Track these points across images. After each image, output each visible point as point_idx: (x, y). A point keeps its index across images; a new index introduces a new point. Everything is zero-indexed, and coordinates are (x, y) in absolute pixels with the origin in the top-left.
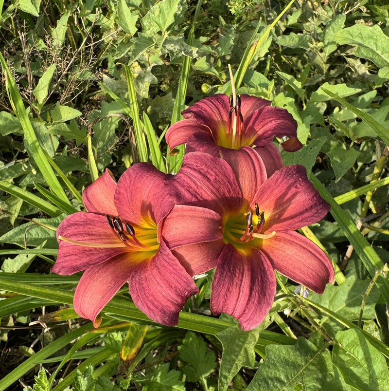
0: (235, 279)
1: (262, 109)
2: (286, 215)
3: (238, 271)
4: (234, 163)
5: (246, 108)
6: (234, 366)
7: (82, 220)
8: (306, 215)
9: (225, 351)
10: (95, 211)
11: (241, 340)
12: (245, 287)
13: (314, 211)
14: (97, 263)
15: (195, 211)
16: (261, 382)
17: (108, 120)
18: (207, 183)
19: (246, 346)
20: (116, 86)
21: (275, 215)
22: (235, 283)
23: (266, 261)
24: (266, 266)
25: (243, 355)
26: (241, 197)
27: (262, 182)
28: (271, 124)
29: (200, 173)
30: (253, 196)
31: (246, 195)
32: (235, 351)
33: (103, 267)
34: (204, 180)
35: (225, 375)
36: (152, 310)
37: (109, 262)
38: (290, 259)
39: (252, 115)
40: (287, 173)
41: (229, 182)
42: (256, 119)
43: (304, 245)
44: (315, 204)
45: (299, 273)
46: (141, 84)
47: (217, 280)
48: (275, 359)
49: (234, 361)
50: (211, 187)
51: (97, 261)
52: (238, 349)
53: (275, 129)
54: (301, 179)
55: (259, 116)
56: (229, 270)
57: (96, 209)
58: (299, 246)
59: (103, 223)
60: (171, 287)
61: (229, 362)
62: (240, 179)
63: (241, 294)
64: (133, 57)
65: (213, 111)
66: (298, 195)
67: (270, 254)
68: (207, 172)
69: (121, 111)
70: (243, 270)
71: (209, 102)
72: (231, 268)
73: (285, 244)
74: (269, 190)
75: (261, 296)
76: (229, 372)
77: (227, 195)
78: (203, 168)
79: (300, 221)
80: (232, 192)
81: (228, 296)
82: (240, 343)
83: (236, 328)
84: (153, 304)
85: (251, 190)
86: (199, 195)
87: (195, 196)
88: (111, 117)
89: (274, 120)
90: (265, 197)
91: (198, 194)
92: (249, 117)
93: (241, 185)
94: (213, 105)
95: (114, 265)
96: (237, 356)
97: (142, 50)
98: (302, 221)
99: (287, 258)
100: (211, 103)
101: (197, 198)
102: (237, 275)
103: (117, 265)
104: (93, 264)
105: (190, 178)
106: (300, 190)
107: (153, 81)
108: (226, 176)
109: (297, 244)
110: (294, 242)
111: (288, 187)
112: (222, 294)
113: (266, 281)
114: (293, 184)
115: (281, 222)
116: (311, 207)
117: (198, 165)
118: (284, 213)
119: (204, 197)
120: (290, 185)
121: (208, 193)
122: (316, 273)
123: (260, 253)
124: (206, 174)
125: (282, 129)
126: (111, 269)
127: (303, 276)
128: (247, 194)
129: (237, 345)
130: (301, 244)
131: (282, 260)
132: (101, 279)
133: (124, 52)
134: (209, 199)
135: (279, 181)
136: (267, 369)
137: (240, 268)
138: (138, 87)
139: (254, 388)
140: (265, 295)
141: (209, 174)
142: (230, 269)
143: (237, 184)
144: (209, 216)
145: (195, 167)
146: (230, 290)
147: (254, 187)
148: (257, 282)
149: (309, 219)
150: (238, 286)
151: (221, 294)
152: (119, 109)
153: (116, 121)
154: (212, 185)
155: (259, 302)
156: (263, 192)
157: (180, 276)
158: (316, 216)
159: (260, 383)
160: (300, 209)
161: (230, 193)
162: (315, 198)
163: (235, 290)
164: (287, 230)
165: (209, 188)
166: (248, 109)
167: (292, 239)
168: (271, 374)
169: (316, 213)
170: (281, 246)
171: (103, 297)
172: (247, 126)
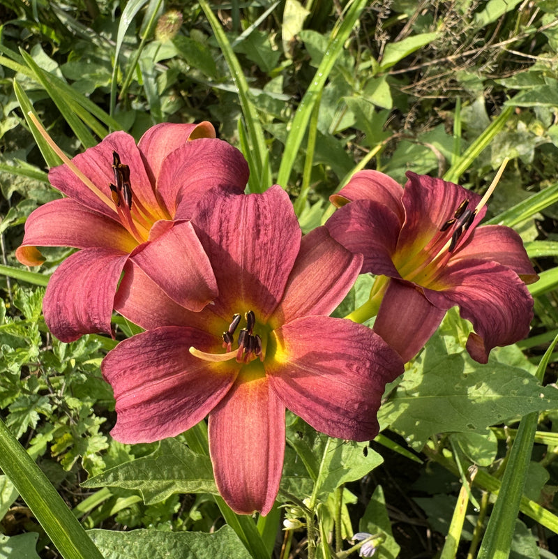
0: (153, 369)
1: (504, 267)
2: (301, 381)
3: (168, 365)
4: (312, 253)
5: (490, 248)
6: (138, 482)
7: (124, 147)
8: (320, 409)
9: (149, 458)
10: (143, 152)
11: (182, 472)
12: (151, 388)
13: (335, 417)
14: (84, 202)
15: (195, 247)
16: (181, 546)
17: (422, 151)
18: (250, 236)
19: (178, 483)
20: (480, 124)
21: (293, 367)
22: (147, 371)
23: (216, 399)
24: (208, 401)
25: (160, 485)
26: (278, 300)
27: (320, 313)
28: (482, 294)
29: (258, 217)
30: (294, 316)
31: (286, 306)
32: (160, 472)
33: (85, 213)
34: (251, 230)
35: (118, 476)
36: (53, 297)
37: (96, 216)
38: (238, 427)
39: (483, 262)
40: (360, 338)
41: (278, 267)
42: (481, 272)
43: (272, 434)
44: (347, 412)
45: (226, 453)
46: (507, 146)
47: (132, 343)
48: (222, 547)
49: (146, 477)
50: (250, 246)
51: (86, 200)
52: (166, 476)
53: (476, 303)
54: (368, 365)
55: (491, 272)
56: (159, 352)
57: (147, 151)
58: (266, 429)
59: (136, 171)
60: (89, 296)
61: (140, 471)
62: (297, 279)
63: (139, 389)
64: (523, 99)
65: (441, 207)
66: (339, 375)
67: (232, 399)
68: (266, 226)
69: (447, 153)
70: (176, 372)
71: (453, 193)
72: (164, 354)
73: (259, 409)
74: (318, 332)
75: (156, 418)
76: (126, 479)
77: (262, 278)
78: (269, 216)
79: (304, 406)
80: (270, 281)
81: (126, 375)
82: (176, 473)
83: (192, 456)
84: (60, 292)
85: (296, 307)
86: (227, 240)
87: (221, 237)
88: (430, 149)
89: (495, 294)
90: (306, 335)
91: (227, 237)
92: (477, 260)
93: (291, 286)
94: (452, 201)
95: (95, 222)
96: (155, 478)
97: (546, 102)
98: (307, 409)
99: (236, 423)
100: (452, 197)
101: (221, 241)
102: (161, 367)
103: (97, 225)
104: (80, 200)
105: (240, 209)
106: (351, 375)
107: (525, 156)
108: (281, 255)
109: (268, 423)
110: (268, 420)
111: (340, 353)
112: (123, 365)
113: (184, 413)
114: (349, 357)
115: (287, 383)
116: (337, 409)
117: (268, 208)
118: (302, 377)
119: (230, 248)
120: (344, 355)
121: (239, 249)
122: (244, 477)
123: (227, 385)
124: (262, 228)
125: (483, 312)
126: (86, 223)
127: (226, 461)
128: (289, 305)
129: (170, 471)
130: (272, 430)
131: (230, 418)
132: (66, 219)
133: (522, 85)
134: (234, 257)
135: (340, 335)
136: (202, 544)
137: (176, 366)
138: (501, 147)
139: (167, 540)
140: (163, 424)
141: (265, 230)
142: (163, 352)
143: (285, 280)
144: (202, 271)
145: (261, 207)
146: (135, 371)
147: (304, 308)
148: (172, 401)
149: (316, 417)
150: (146, 378)
151: (121, 363)
152: (449, 150)
153: (430, 159)
154: (254, 247)
155: (147, 422)
156: (308, 326)
157: (106, 295)
158: (329, 426)
159: (178, 545)
160: (323, 394)
161: (268, 279)
162: (356, 406)
163: (138, 377)
164: (282, 398)
165: (245, 245)
166: (490, 251)
167: (272, 413)
168: (201, 554)
169: (333, 422)
170: (253, 404)
171: (44, 237)
172: (462, 268)
